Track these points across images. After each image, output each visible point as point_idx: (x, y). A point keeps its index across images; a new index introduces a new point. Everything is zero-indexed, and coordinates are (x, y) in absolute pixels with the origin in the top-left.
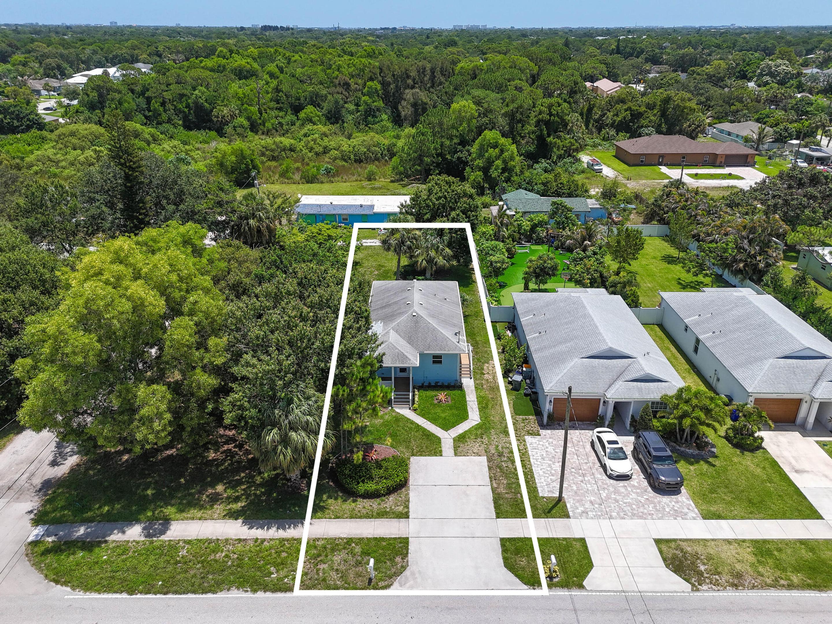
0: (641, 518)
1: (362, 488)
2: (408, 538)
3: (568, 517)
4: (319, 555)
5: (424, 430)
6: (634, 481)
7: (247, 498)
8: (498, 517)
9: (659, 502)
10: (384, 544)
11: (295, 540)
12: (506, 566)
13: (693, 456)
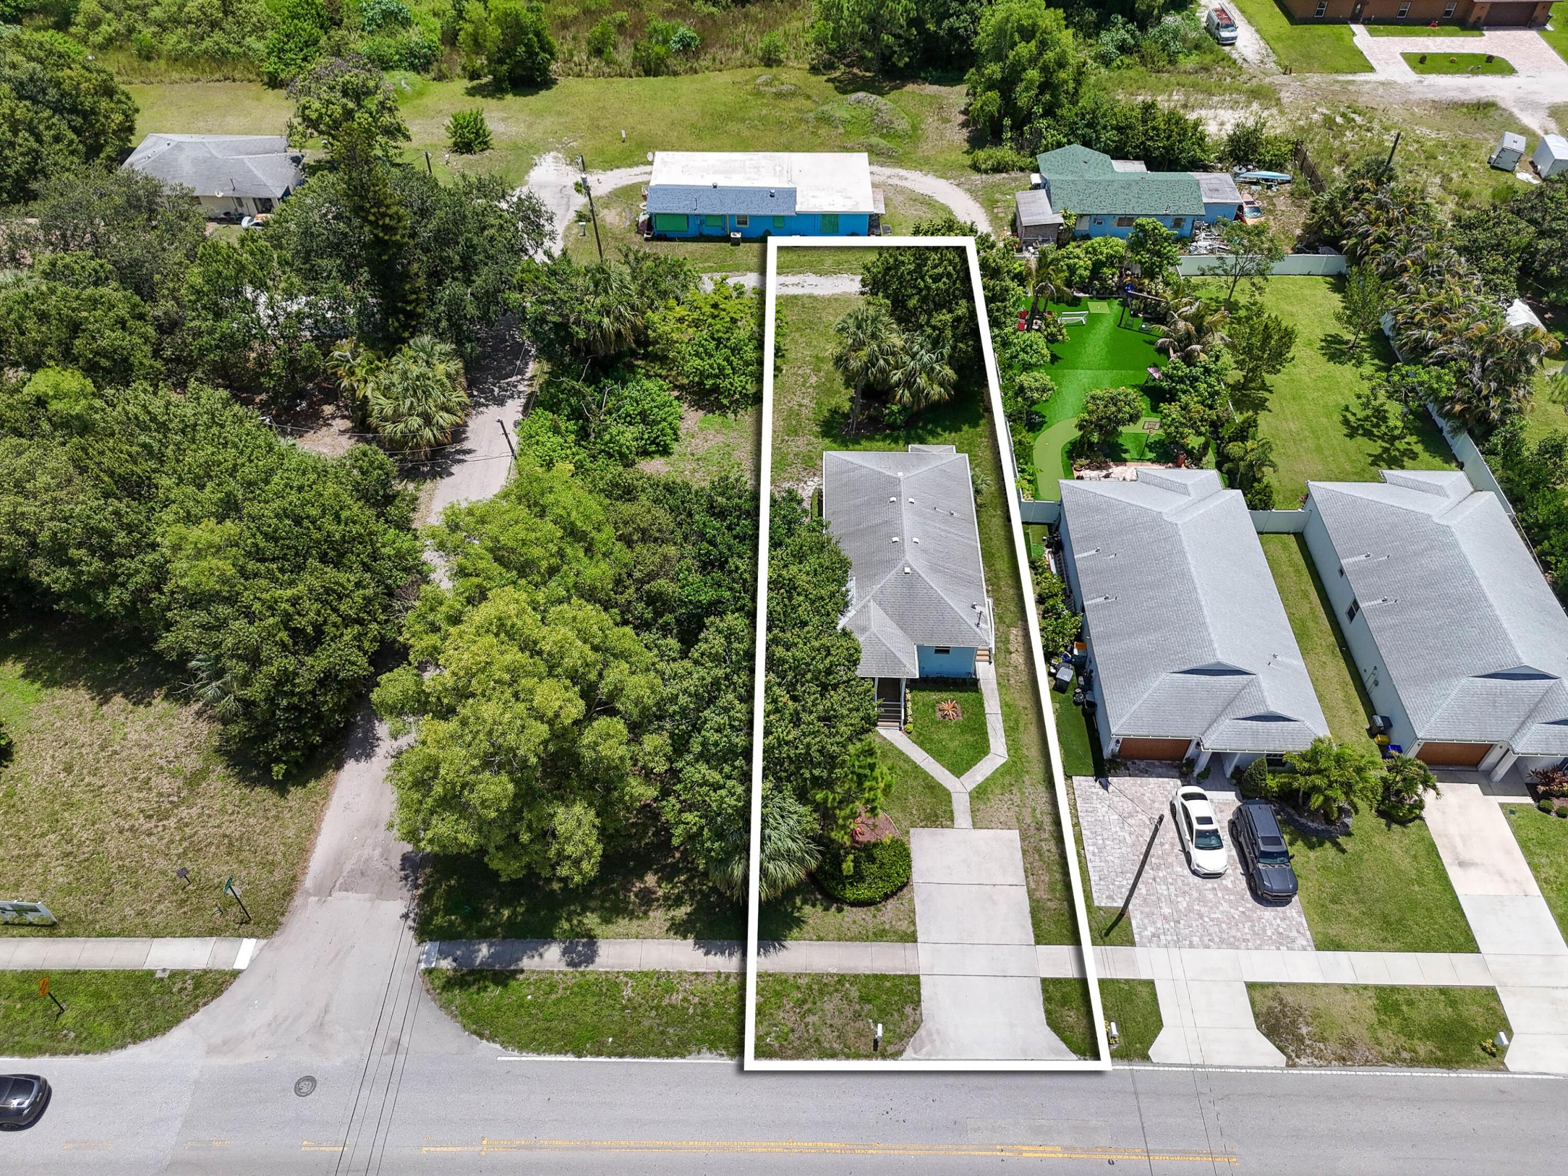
0: (1232, 946)
1: (849, 894)
2: (918, 977)
3: (1132, 943)
4: (804, 1001)
5: (926, 775)
6: (1227, 882)
7: (692, 898)
8: (1038, 942)
9: (1260, 918)
10: (888, 984)
11: (770, 975)
12: (1049, 1024)
13: (1316, 832)
